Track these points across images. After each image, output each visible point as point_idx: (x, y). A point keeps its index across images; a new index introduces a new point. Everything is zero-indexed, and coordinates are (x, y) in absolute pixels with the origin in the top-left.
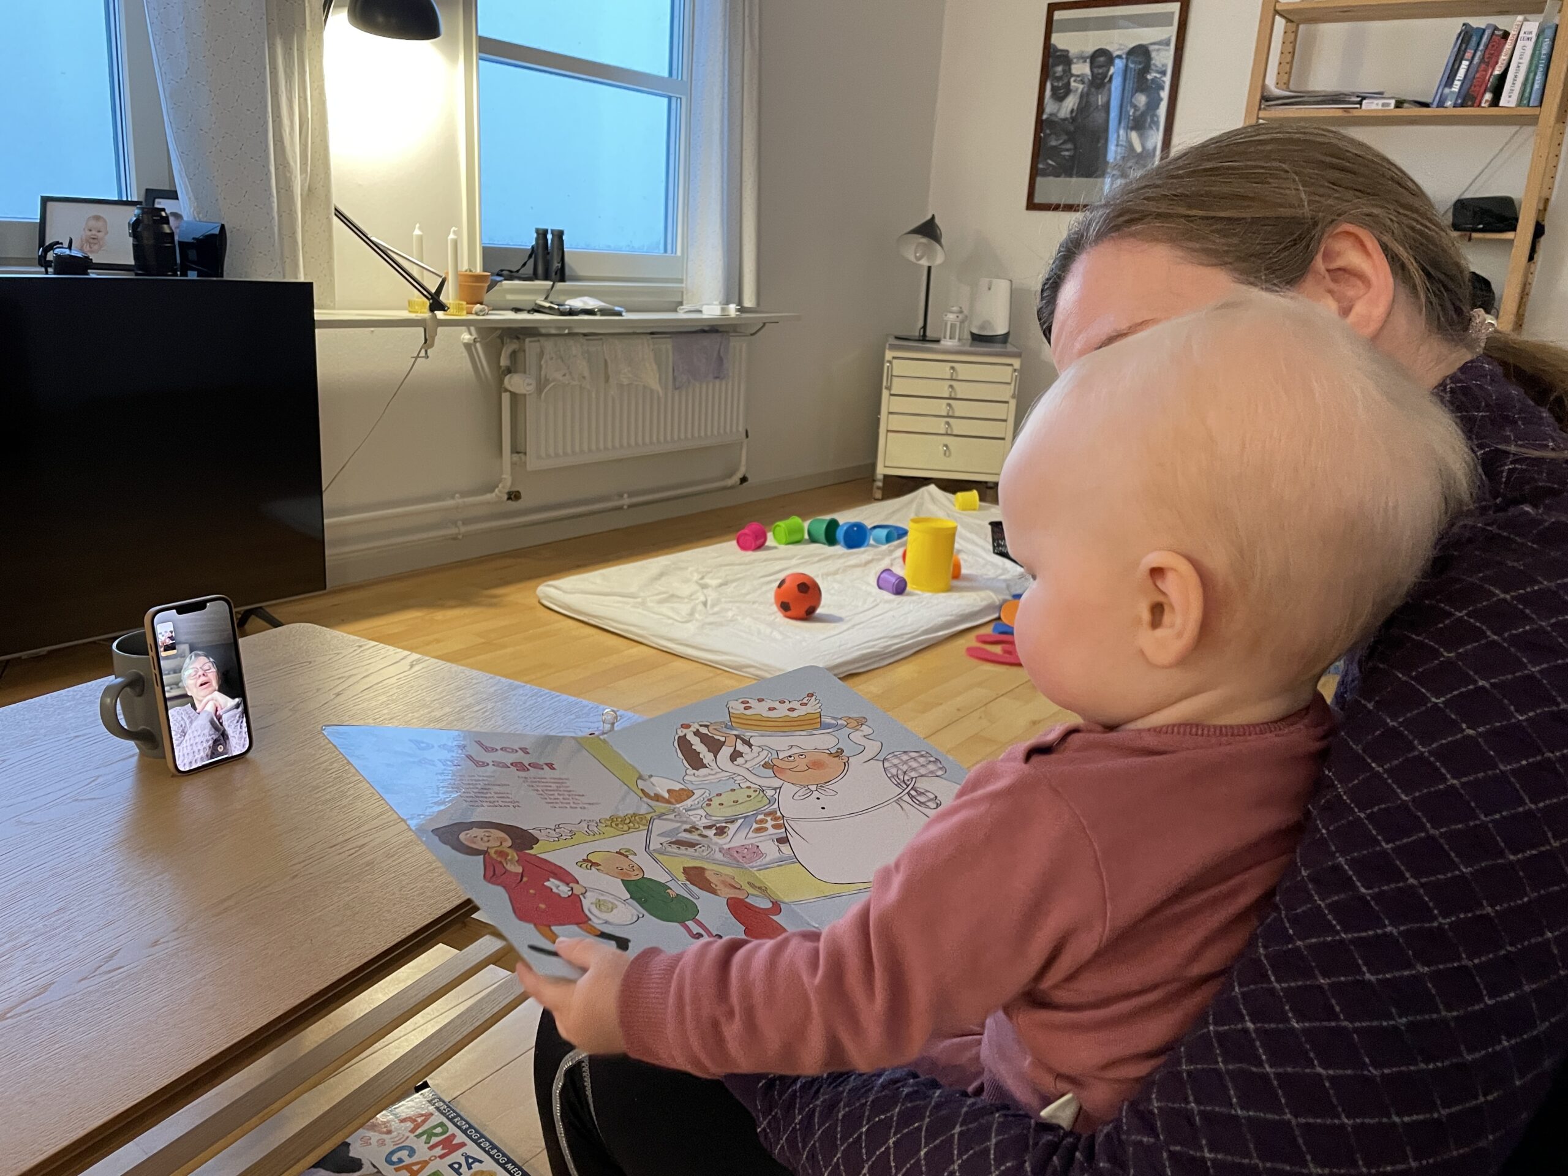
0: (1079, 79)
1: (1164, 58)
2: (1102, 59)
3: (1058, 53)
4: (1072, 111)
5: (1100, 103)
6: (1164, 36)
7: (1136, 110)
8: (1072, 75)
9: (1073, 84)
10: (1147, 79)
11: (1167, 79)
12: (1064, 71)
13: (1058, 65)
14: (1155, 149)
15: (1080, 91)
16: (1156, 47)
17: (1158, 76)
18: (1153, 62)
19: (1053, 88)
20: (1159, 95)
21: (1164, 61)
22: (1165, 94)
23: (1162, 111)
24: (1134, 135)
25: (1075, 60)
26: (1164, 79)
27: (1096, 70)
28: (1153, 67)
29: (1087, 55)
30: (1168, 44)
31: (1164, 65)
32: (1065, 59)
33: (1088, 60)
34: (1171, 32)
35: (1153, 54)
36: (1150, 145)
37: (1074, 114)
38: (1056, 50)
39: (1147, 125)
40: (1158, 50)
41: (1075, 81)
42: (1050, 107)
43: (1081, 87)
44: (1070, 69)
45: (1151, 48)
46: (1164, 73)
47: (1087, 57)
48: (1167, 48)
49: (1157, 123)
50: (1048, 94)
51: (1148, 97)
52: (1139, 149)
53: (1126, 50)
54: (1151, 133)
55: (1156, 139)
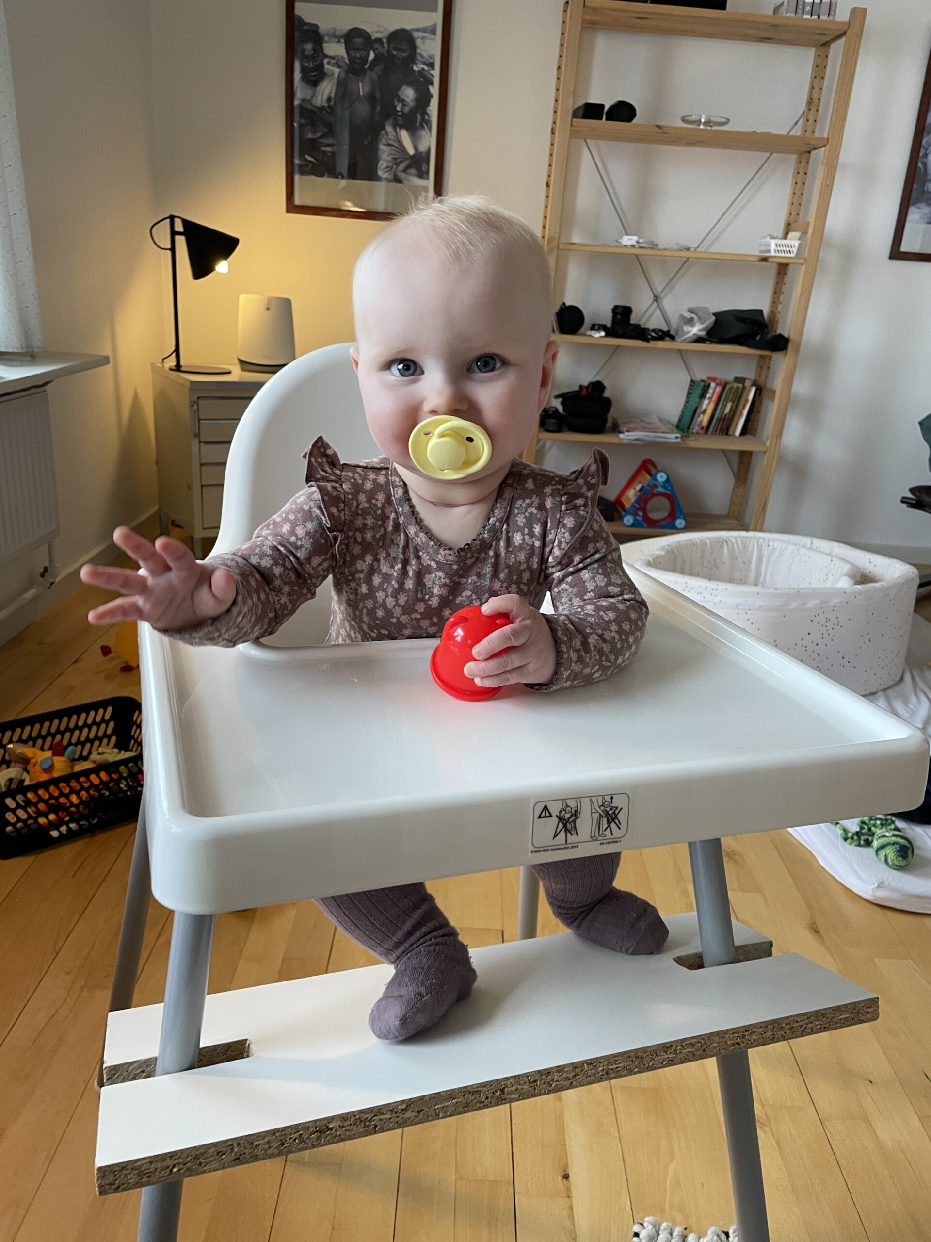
0: (333, 61)
1: (430, 48)
2: (359, 40)
3: (305, 28)
4: (329, 99)
5: (361, 93)
6: (428, 23)
7: (404, 105)
8: (326, 56)
9: (327, 66)
10: (414, 71)
11: (436, 73)
12: (314, 49)
13: (307, 41)
14: (428, 153)
15: (336, 75)
16: (421, 34)
17: (426, 68)
18: (418, 51)
19: (303, 69)
20: (428, 90)
21: (432, 52)
22: (435, 90)
23: (433, 109)
24: (404, 135)
25: (326, 38)
26: (432, 72)
27: (352, 53)
28: (419, 57)
29: (341, 34)
30: (433, 32)
31: (432, 57)
32: (315, 35)
33: (343, 40)
34: (436, 18)
35: (418, 42)
36: (422, 148)
37: (332, 103)
38: (300, 20)
39: (418, 124)
40: (423, 38)
41: (329, 63)
42: (301, 92)
43: (337, 71)
44: (322, 49)
45: (415, 34)
46: (432, 66)
47: (342, 37)
48: (433, 37)
49: (428, 123)
50: (297, 75)
51: (416, 91)
52: (411, 151)
53: (387, 34)
54: (423, 133)
55: (429, 141)
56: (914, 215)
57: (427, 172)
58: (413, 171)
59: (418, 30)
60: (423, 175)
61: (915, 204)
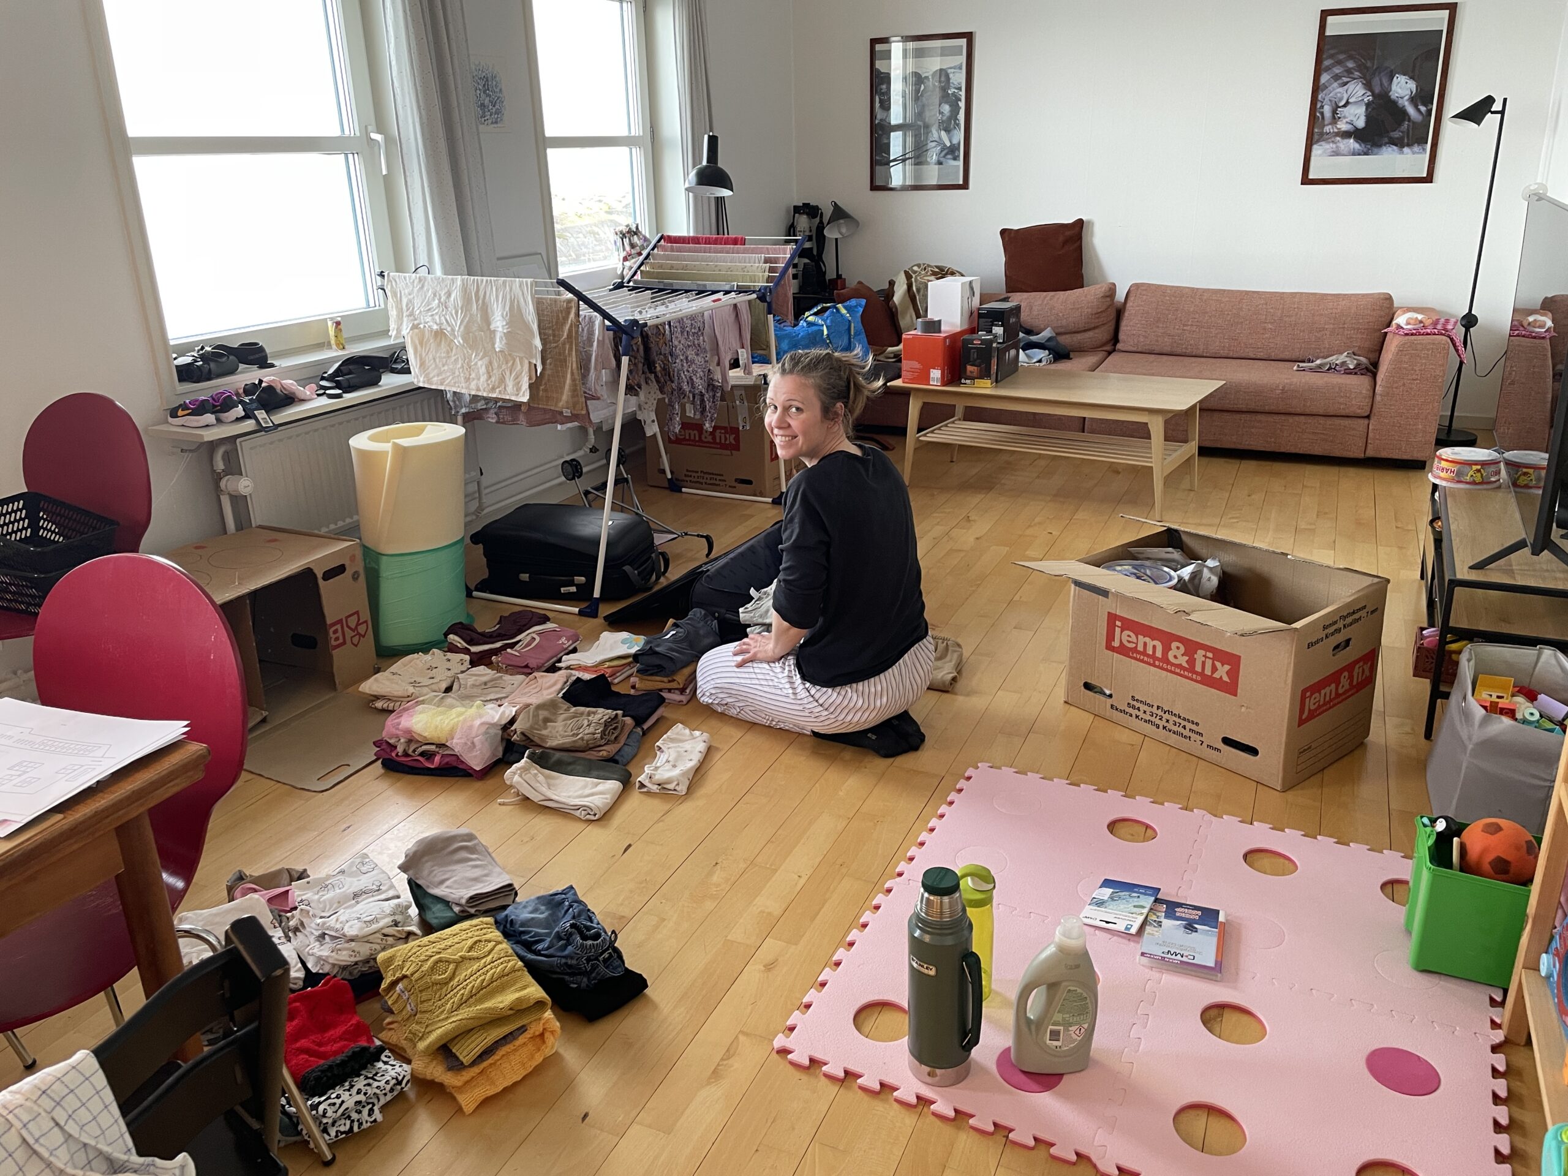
1: (959, 78)
6: (957, 63)
10: (948, 93)
11: (963, 93)
13: (882, 84)
14: (959, 144)
16: (952, 70)
17: (956, 91)
18: (951, 81)
19: (881, 101)
20: (958, 105)
22: (962, 104)
24: (943, 133)
28: (952, 85)
30: (960, 68)
34: (963, 59)
35: (951, 76)
36: (955, 142)
38: (878, 71)
39: (952, 126)
45: (949, 71)
46: (960, 89)
49: (958, 125)
50: (877, 105)
51: (950, 106)
52: (948, 144)
53: (931, 73)
54: (956, 132)
55: (959, 136)
56: (1317, 150)
57: (959, 156)
58: (949, 156)
59: (951, 68)
60: (956, 158)
61: (1318, 141)
